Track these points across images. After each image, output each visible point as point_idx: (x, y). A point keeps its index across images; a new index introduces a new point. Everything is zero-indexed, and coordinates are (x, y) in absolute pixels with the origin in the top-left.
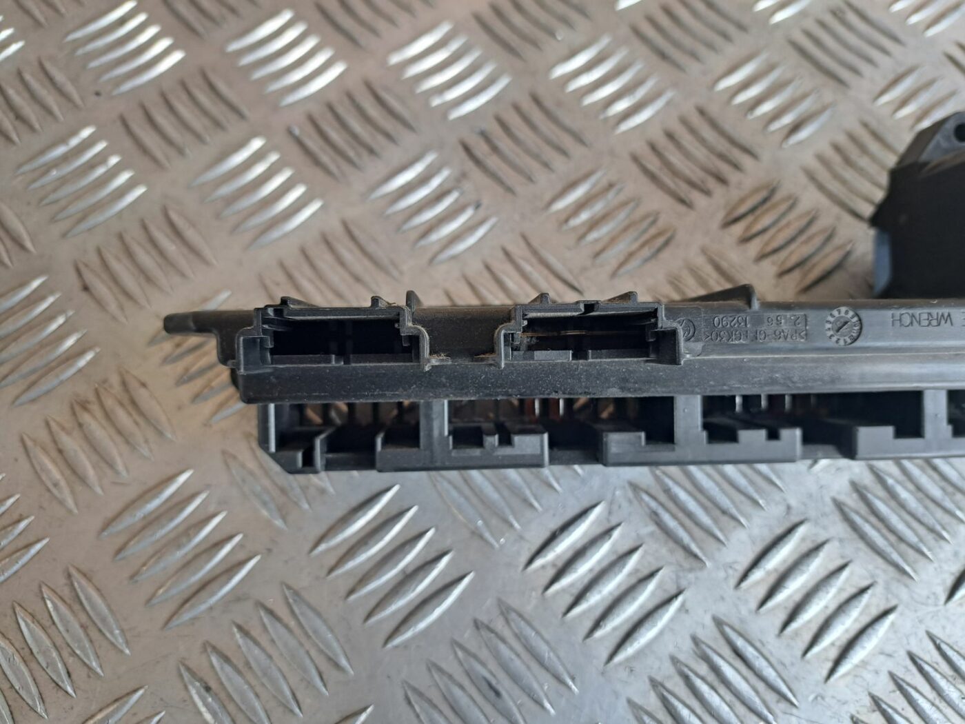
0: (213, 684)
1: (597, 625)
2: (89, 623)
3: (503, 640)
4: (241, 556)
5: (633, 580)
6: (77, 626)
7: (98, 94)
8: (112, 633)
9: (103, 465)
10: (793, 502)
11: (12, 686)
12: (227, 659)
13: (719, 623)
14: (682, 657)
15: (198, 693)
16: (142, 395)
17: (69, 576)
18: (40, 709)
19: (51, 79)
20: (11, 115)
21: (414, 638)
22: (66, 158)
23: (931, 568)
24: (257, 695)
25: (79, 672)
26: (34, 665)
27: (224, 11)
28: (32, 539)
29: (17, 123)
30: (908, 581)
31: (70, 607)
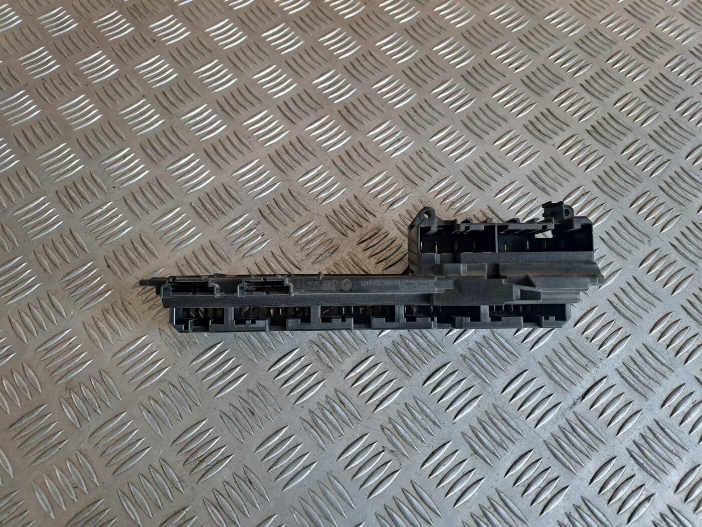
0: (151, 411)
1: (292, 391)
2: (107, 389)
3: (257, 396)
4: (164, 366)
5: (307, 375)
6: (103, 390)
7: (114, 187)
8: (116, 393)
9: (114, 333)
10: (370, 349)
11: (79, 411)
12: (157, 402)
13: (336, 391)
14: (321, 403)
15: (146, 414)
16: (130, 307)
17: (100, 372)
18: (89, 419)
19: (95, 181)
20: (80, 196)
21: (225, 395)
22: (101, 214)
23: (419, 374)
24: (167, 414)
25: (103, 406)
26: (87, 404)
27: (167, 152)
28: (87, 360)
29: (82, 199)
30: (409, 378)
31: (100, 384)
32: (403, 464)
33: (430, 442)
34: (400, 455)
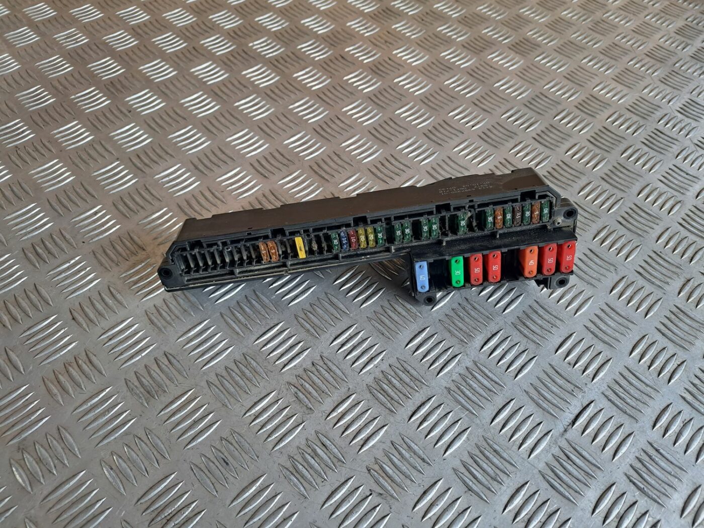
0: (114, 467)
1: (269, 436)
2: (65, 447)
3: (232, 444)
4: (129, 418)
5: (285, 419)
6: (60, 448)
7: (84, 242)
8: (74, 450)
9: (76, 386)
10: (351, 387)
11: (31, 473)
12: (120, 457)
13: (317, 432)
14: (301, 447)
15: (107, 470)
16: (94, 359)
17: (59, 429)
18: (42, 481)
19: (65, 237)
20: (47, 252)
21: (196, 445)
22: (68, 268)
23: (403, 409)
24: (131, 470)
25: (59, 466)
26: (41, 465)
27: (139, 208)
28: (44, 416)
29: (49, 255)
30: (394, 414)
31: (58, 442)
32: (393, 507)
33: (420, 481)
34: (389, 498)
